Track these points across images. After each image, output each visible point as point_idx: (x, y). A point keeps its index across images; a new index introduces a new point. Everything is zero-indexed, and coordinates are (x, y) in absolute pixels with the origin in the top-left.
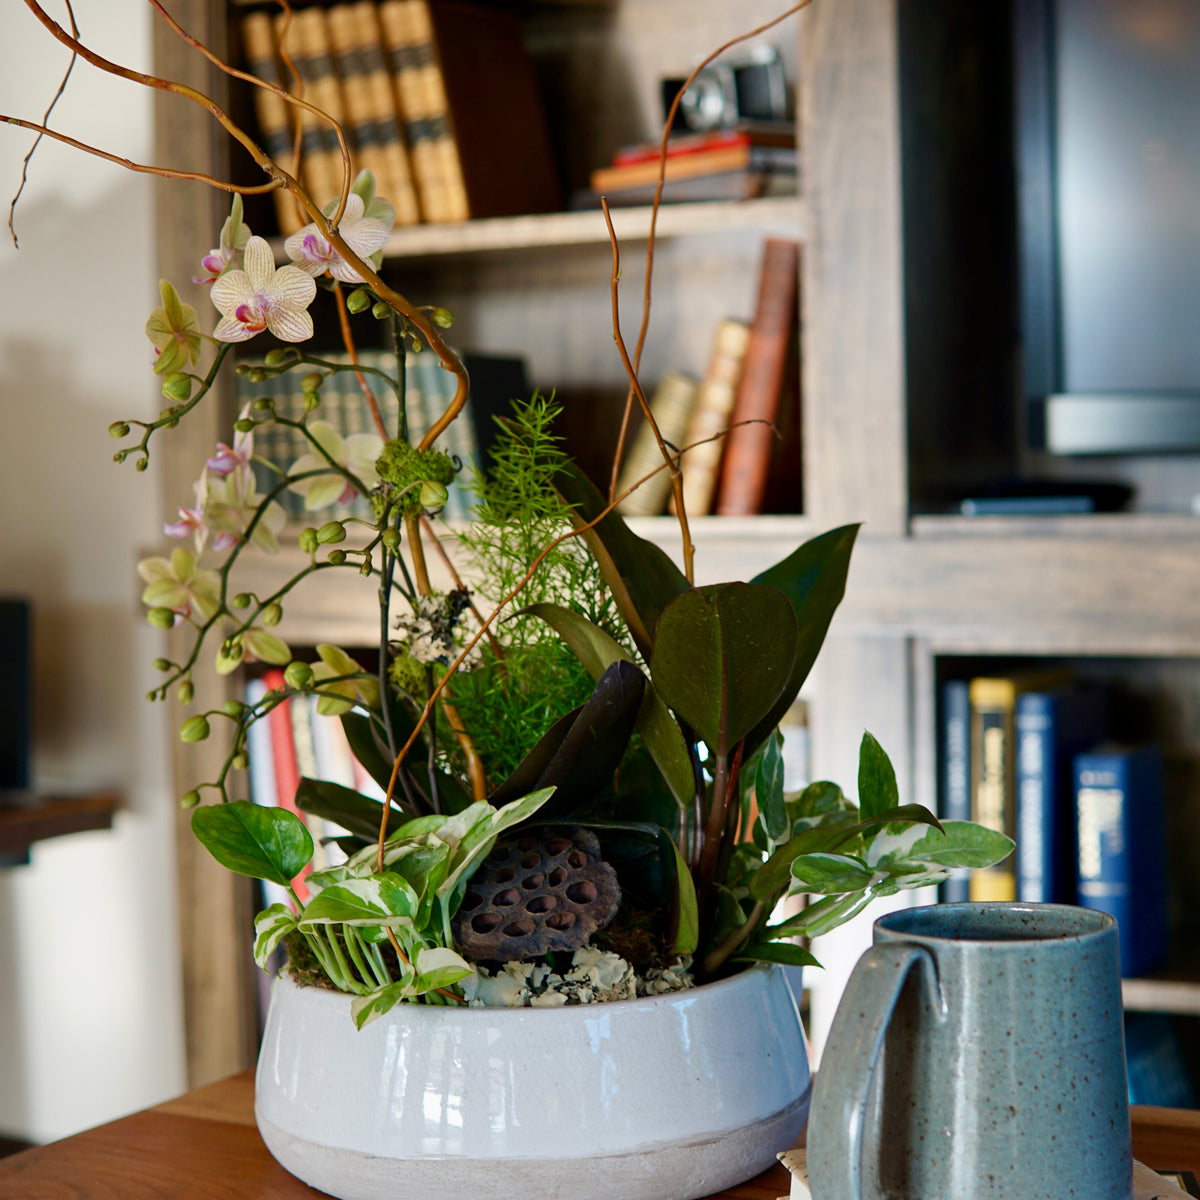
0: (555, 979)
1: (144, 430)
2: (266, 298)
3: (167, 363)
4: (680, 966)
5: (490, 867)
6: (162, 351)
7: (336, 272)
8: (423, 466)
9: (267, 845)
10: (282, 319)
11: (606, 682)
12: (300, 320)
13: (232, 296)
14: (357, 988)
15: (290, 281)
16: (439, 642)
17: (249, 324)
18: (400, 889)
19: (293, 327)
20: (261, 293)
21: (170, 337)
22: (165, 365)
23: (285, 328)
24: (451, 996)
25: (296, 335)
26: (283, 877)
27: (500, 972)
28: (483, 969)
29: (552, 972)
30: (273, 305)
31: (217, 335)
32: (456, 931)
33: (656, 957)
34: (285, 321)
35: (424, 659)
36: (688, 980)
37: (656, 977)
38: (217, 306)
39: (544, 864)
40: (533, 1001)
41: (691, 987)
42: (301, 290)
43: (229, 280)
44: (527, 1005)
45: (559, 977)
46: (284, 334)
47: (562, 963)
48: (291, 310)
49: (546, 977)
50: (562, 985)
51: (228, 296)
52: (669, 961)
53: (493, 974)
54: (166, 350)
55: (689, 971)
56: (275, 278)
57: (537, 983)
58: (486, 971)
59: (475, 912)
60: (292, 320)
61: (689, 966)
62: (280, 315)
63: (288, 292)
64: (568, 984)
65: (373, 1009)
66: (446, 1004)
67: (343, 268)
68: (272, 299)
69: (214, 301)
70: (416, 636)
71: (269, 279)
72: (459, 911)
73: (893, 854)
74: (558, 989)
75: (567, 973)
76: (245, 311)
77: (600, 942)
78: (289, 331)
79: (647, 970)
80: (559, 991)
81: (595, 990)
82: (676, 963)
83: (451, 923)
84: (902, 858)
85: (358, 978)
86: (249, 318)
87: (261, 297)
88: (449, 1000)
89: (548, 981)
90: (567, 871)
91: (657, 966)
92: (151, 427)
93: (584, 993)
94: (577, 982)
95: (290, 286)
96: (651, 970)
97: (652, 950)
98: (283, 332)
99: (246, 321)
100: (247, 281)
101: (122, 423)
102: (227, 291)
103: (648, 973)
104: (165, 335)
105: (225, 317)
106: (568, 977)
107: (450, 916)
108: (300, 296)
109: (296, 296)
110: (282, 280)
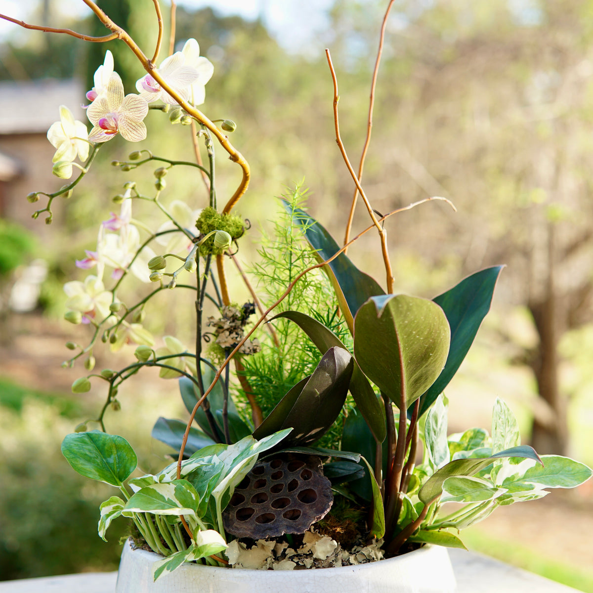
0: (291, 552)
1: (48, 198)
2: (118, 114)
4: (374, 545)
5: (251, 478)
9: (108, 459)
10: (128, 127)
11: (325, 361)
12: (140, 128)
13: (99, 113)
14: (164, 551)
15: (132, 103)
16: (233, 335)
17: (108, 131)
18: (189, 491)
19: (135, 133)
20: (115, 111)
23: (130, 133)
24: (221, 561)
25: (137, 138)
26: (117, 480)
27: (254, 546)
28: (242, 544)
29: (289, 547)
30: (123, 119)
31: (90, 138)
32: (225, 519)
33: (360, 538)
34: (130, 129)
35: (224, 345)
36: (380, 555)
37: (358, 552)
38: (90, 120)
39: (286, 477)
40: (275, 565)
41: (381, 559)
42: (140, 109)
43: (97, 104)
44: (271, 569)
45: (293, 551)
46: (130, 137)
47: (296, 542)
49: (285, 550)
50: (294, 556)
51: (96, 113)
52: (368, 542)
53: (249, 547)
55: (381, 548)
56: (124, 102)
57: (279, 554)
58: (245, 545)
59: (240, 507)
60: (134, 128)
61: (381, 545)
63: (132, 110)
64: (298, 556)
65: (165, 569)
66: (218, 565)
68: (121, 115)
69: (88, 116)
70: (221, 330)
71: (121, 102)
72: (229, 506)
73: (513, 477)
74: (292, 558)
75: (299, 548)
76: (105, 122)
77: (321, 529)
78: (132, 135)
79: (353, 547)
80: (292, 561)
81: (316, 560)
82: (372, 544)
83: (222, 514)
84: (518, 480)
85: (166, 546)
86: (108, 127)
88: (220, 563)
89: (286, 553)
90: (300, 482)
91: (359, 545)
92: (52, 196)
93: (308, 562)
94: (304, 554)
95: (132, 107)
96: (355, 547)
97: (357, 534)
99: (106, 128)
102: (96, 110)
103: (353, 549)
105: (95, 127)
106: (300, 551)
107: (222, 509)
108: (138, 112)
109: (136, 113)
110: (127, 103)
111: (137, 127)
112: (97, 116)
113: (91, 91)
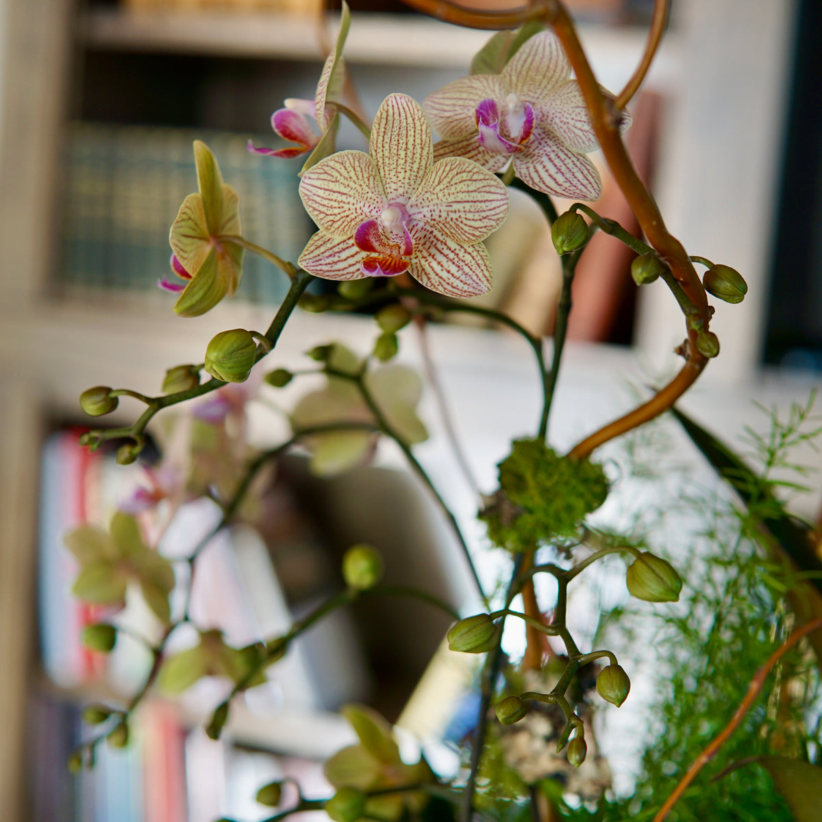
1: (145, 407)
2: (411, 211)
3: (201, 294)
6: (194, 275)
7: (524, 171)
8: (581, 488)
10: (433, 251)
12: (468, 258)
13: (344, 198)
15: (459, 187)
16: (553, 748)
17: (374, 255)
19: (453, 269)
20: (401, 200)
21: (207, 249)
22: (197, 297)
23: (438, 268)
25: (461, 285)
30: (421, 224)
31: (305, 264)
34: (440, 258)
35: (530, 772)
38: (309, 210)
42: (483, 205)
43: (338, 166)
46: (435, 279)
48: (452, 237)
51: (335, 196)
54: (199, 274)
56: (433, 178)
60: (452, 256)
62: (430, 242)
63: (456, 207)
67: (539, 167)
68: (422, 215)
69: (304, 199)
71: (420, 176)
76: (372, 231)
78: (444, 275)
86: (376, 245)
87: (402, 207)
92: (157, 403)
95: (461, 196)
98: (432, 275)
99: (371, 249)
100: (375, 172)
101: (108, 390)
102: (332, 186)
104: (200, 243)
105: (322, 231)
108: (477, 217)
109: (470, 216)
110: (445, 182)
111: (461, 254)
112: (336, 204)
113: (283, 110)
